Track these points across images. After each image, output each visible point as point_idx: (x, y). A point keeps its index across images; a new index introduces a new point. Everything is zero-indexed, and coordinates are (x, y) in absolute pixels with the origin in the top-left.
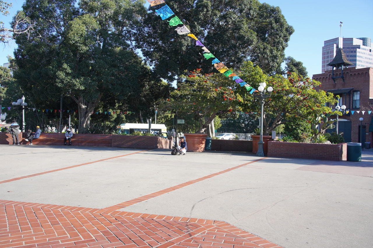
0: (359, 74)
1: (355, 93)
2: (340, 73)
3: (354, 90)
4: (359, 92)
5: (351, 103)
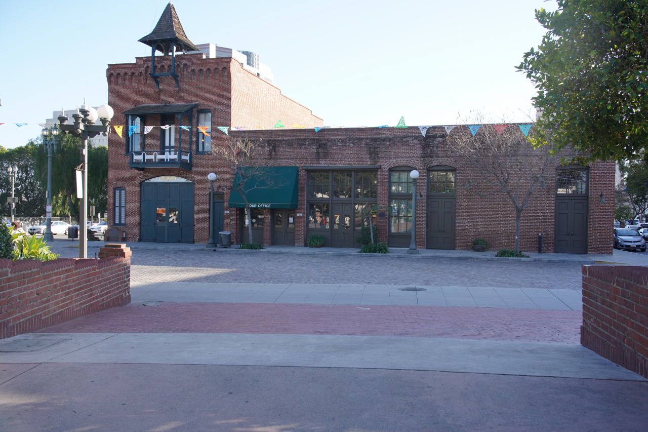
0: (209, 69)
1: (202, 116)
2: (170, 66)
3: (200, 108)
4: (210, 114)
5: (194, 139)
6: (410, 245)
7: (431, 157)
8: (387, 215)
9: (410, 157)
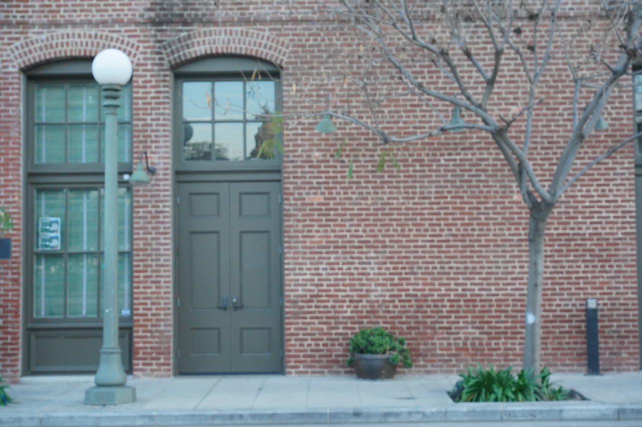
6: (97, 363)
7: (185, 23)
8: (17, 250)
9: (104, 23)
